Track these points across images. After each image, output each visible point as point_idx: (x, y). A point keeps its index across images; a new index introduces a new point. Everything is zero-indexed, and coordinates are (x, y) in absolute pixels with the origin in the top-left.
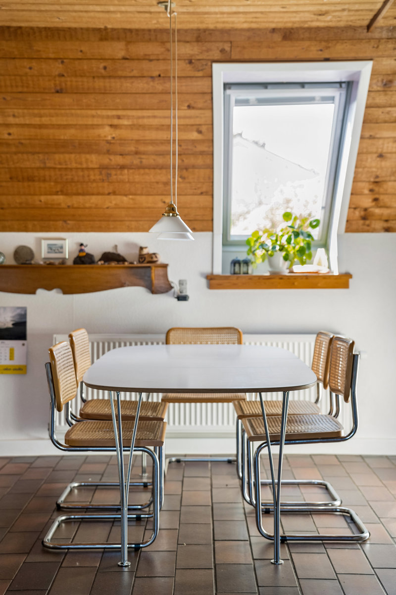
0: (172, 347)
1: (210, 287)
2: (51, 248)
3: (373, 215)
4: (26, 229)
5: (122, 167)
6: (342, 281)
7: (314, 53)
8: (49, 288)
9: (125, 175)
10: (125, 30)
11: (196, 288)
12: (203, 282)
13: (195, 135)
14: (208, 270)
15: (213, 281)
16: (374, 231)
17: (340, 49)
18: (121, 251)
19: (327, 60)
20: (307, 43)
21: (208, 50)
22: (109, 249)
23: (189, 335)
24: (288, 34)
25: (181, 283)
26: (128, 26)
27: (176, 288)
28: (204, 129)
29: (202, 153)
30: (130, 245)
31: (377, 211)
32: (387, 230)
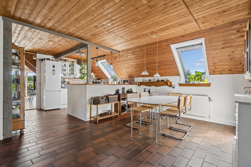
0: (169, 96)
1: (180, 86)
2: (153, 80)
3: (215, 71)
4: (150, 77)
5: (161, 65)
6: (209, 85)
7: (189, 38)
8: (153, 86)
9: (162, 67)
10: (154, 43)
11: (177, 86)
12: (178, 85)
13: (171, 58)
14: (179, 83)
15: (180, 85)
16: (217, 74)
17: (195, 37)
18: (164, 80)
19: (193, 39)
20: (188, 37)
21: (168, 43)
22: (162, 79)
23: (172, 94)
24: (183, 36)
25: (174, 85)
26: (154, 42)
27: (173, 86)
28: (172, 57)
29: (173, 61)
30: (165, 78)
31: (216, 70)
32: (220, 74)
